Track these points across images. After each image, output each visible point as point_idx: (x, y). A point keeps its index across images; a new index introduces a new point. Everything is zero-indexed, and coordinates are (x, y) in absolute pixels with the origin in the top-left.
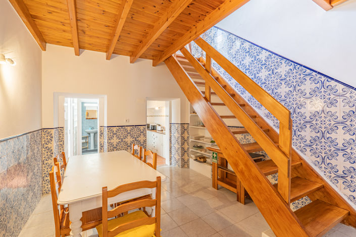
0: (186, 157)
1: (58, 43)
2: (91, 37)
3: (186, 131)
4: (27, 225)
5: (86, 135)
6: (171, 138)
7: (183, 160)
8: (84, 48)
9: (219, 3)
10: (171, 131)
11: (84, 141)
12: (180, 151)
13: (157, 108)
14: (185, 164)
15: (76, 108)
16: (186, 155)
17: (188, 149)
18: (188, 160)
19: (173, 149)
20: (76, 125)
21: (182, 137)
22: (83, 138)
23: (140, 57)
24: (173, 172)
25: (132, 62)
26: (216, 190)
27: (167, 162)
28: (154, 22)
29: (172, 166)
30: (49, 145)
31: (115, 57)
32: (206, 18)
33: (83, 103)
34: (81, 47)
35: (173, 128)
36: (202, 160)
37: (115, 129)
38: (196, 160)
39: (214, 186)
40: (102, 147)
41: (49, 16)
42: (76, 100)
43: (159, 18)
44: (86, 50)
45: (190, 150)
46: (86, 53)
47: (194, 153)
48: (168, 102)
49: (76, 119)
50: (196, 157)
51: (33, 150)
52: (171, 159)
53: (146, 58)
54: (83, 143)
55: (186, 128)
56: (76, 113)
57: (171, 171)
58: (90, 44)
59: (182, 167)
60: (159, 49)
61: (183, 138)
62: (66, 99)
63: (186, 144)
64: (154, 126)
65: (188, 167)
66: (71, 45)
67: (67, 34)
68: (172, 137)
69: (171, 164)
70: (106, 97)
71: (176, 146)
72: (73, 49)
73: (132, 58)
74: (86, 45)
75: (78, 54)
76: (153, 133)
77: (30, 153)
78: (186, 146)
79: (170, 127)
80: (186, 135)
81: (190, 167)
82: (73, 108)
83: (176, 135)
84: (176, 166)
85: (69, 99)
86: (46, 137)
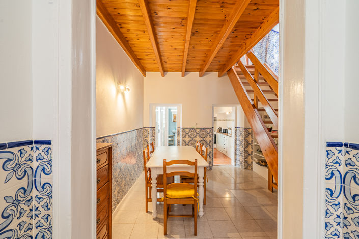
0: (249, 159)
1: (152, 70)
2: (170, 64)
3: (250, 135)
4: (135, 184)
5: (172, 134)
6: (236, 140)
7: (246, 162)
8: (167, 71)
9: (259, 24)
10: (236, 135)
11: (170, 139)
12: (243, 153)
13: (227, 113)
14: (248, 166)
15: (164, 113)
16: (250, 157)
17: (252, 152)
18: (252, 162)
19: (238, 151)
20: (164, 126)
21: (245, 140)
22: (169, 137)
23: (206, 71)
24: (238, 173)
25: (200, 76)
26: (271, 192)
27: (233, 163)
28: (210, 47)
29: (237, 166)
30: (147, 139)
31: (188, 74)
32: (252, 36)
33: (169, 110)
34: (165, 71)
35: (238, 131)
36: (264, 164)
37: (187, 130)
38: (258, 163)
39: (269, 189)
40: (178, 143)
41: (146, 57)
42: (164, 108)
43: (213, 45)
44: (169, 72)
45: (254, 153)
46: (169, 74)
47: (256, 156)
48: (234, 108)
49: (164, 122)
50: (259, 160)
51: (138, 141)
52: (236, 160)
53: (212, 71)
54: (169, 141)
55: (250, 132)
56: (164, 117)
57: (235, 171)
58: (170, 68)
59: (245, 169)
60: (220, 63)
61: (247, 141)
62: (157, 107)
63: (250, 147)
64: (226, 130)
65: (252, 169)
66: (158, 70)
67: (156, 65)
68: (238, 140)
69: (236, 165)
70: (181, 105)
71: (241, 149)
72: (160, 73)
73: (201, 72)
74: (168, 69)
75: (164, 75)
76: (224, 136)
77: (137, 142)
78: (250, 150)
79: (236, 131)
80: (250, 139)
81: (253, 170)
82: (162, 113)
83: (241, 138)
84: (240, 167)
85: (159, 108)
86: (145, 133)
